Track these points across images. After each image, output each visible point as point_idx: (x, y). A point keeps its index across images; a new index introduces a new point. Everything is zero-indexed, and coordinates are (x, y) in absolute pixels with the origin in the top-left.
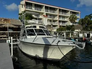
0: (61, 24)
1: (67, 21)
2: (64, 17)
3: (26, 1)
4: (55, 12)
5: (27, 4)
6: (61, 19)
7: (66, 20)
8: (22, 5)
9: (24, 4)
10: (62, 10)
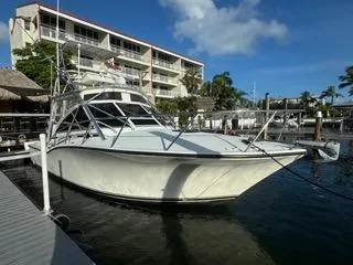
0: (158, 93)
1: (174, 87)
2: (164, 74)
3: (42, 8)
4: (142, 57)
5: (47, 20)
6: (158, 80)
7: (170, 82)
8: (27, 21)
9: (35, 19)
10: (160, 53)
